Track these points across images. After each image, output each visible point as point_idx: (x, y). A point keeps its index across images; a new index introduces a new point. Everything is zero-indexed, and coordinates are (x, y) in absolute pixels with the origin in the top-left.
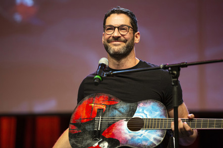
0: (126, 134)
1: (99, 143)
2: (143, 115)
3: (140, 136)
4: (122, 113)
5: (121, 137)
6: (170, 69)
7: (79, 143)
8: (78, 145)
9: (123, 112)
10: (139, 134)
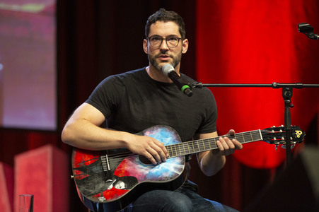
0: (141, 168)
1: (114, 185)
5: (136, 173)
7: (91, 189)
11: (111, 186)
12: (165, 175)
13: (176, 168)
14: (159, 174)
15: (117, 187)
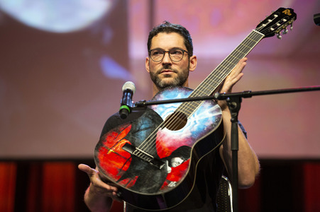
0: (180, 135)
1: (170, 165)
2: (169, 110)
3: (196, 124)
4: (150, 128)
5: (180, 142)
6: (228, 99)
7: (153, 184)
8: (154, 186)
9: (148, 126)
10: (192, 123)
11: (169, 169)
12: (208, 124)
13: (212, 112)
14: (202, 127)
15: (175, 165)
